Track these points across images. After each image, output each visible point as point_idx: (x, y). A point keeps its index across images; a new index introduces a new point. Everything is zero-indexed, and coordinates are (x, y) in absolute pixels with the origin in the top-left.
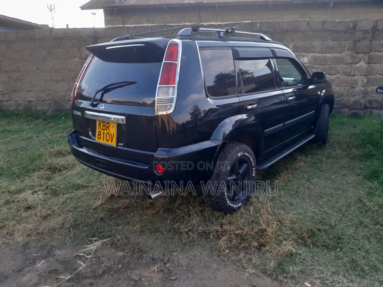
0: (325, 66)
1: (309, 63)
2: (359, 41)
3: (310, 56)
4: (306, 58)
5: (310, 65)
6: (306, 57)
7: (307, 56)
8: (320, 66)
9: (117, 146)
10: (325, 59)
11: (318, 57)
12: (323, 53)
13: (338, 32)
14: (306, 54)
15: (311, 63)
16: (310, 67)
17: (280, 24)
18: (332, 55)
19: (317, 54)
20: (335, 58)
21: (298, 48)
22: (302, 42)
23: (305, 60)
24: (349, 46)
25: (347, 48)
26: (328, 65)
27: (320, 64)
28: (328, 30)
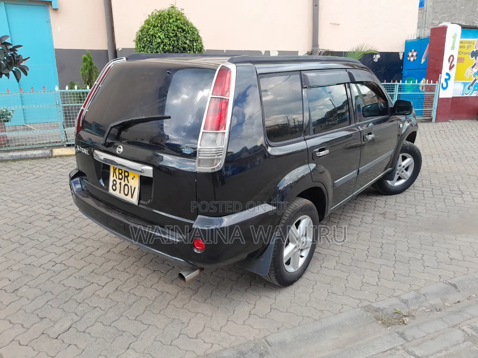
9: (139, 203)
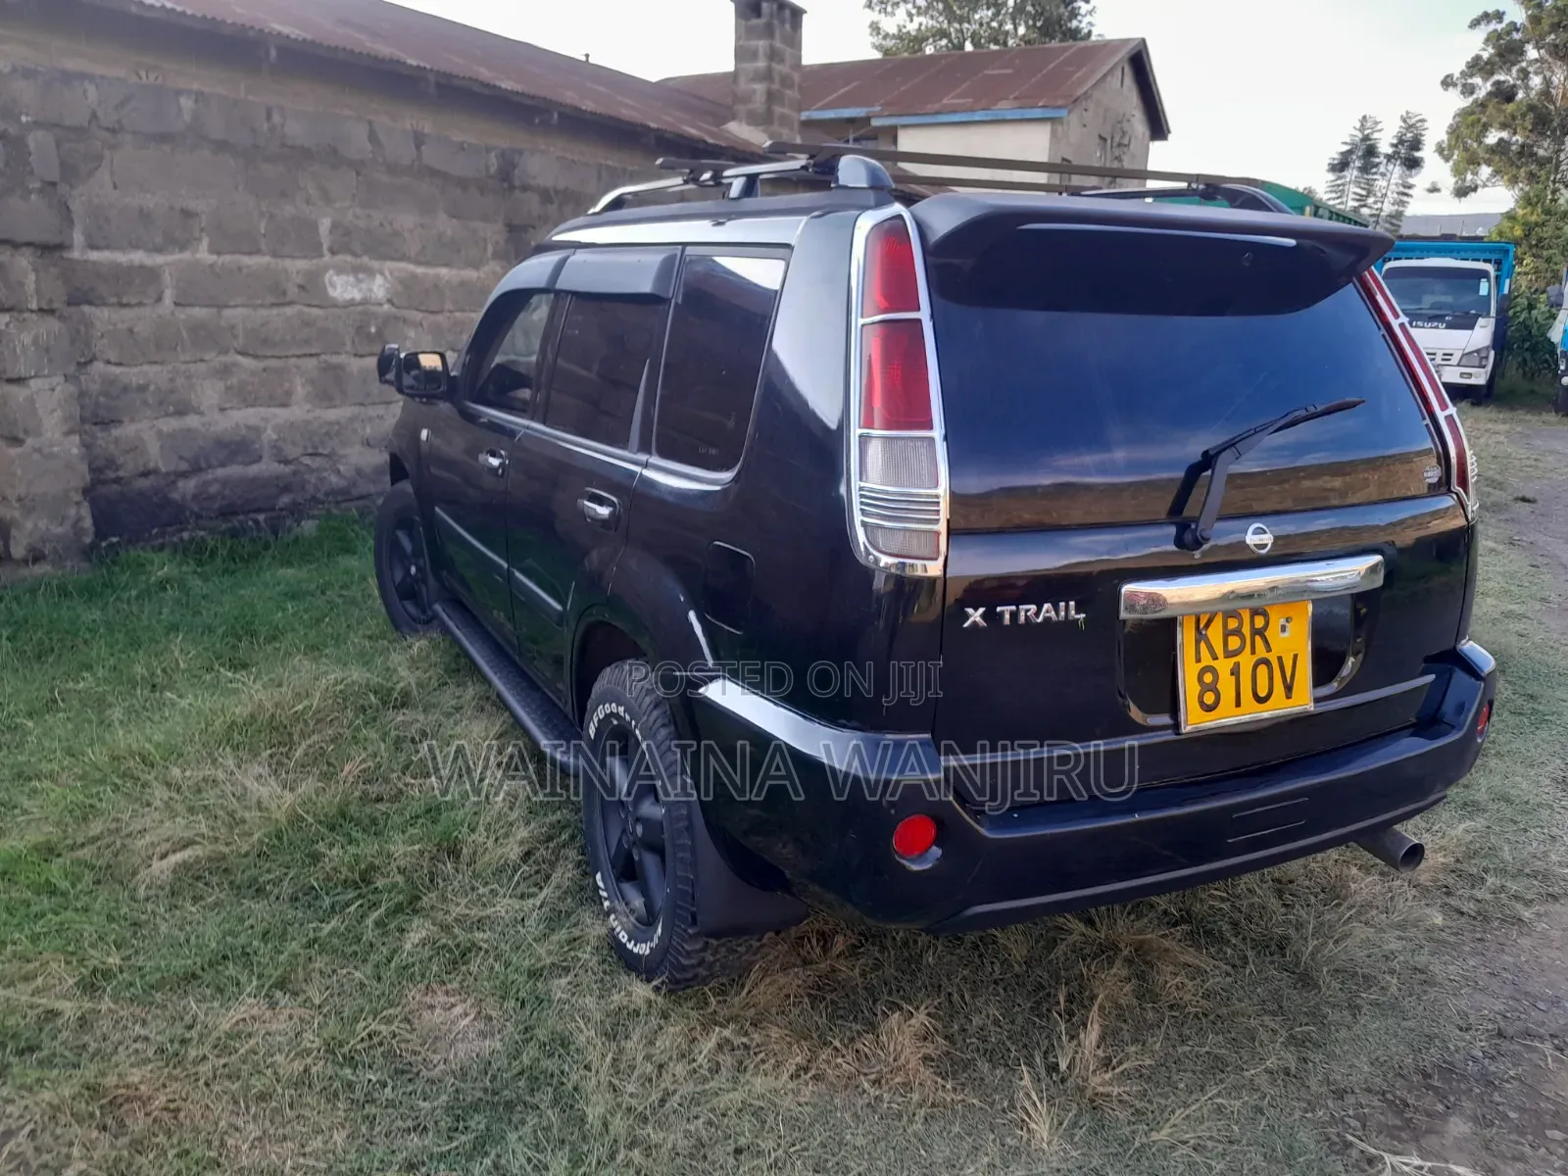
0: (440, 318)
1: (390, 301)
2: (534, 227)
3: (391, 274)
4: (379, 280)
5: (394, 310)
6: (378, 276)
7: (382, 273)
8: (426, 315)
10: (436, 286)
11: (414, 276)
12: (427, 264)
13: (463, 183)
14: (375, 264)
15: (395, 301)
16: (396, 318)
17: (276, 118)
18: (454, 272)
19: (411, 267)
20: (463, 284)
21: (348, 233)
22: (358, 211)
23: (375, 289)
24: (497, 243)
25: (490, 249)
26: (448, 314)
27: (423, 308)
28: (434, 173)
